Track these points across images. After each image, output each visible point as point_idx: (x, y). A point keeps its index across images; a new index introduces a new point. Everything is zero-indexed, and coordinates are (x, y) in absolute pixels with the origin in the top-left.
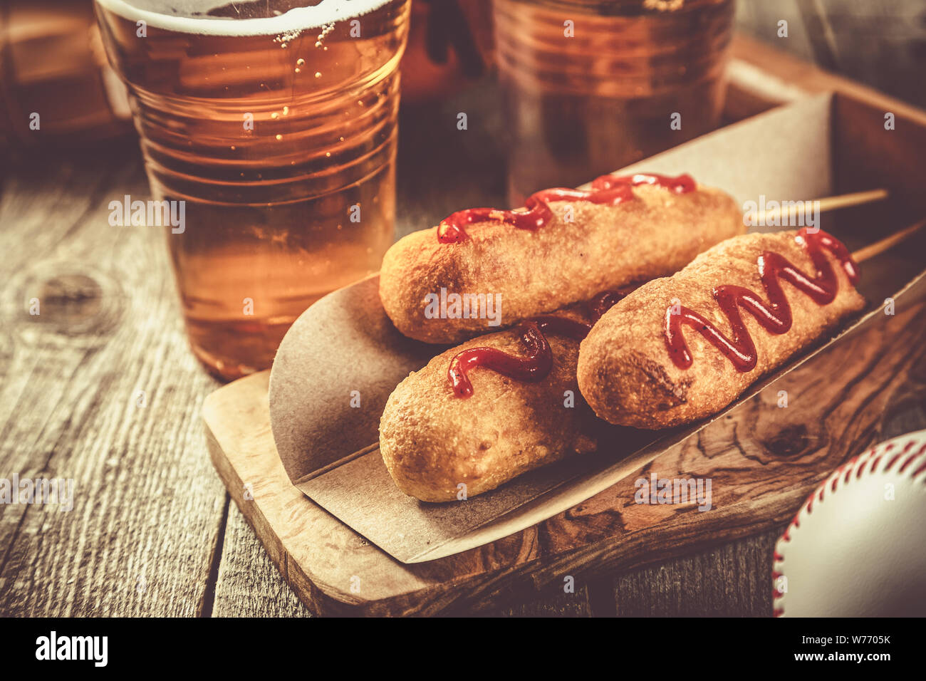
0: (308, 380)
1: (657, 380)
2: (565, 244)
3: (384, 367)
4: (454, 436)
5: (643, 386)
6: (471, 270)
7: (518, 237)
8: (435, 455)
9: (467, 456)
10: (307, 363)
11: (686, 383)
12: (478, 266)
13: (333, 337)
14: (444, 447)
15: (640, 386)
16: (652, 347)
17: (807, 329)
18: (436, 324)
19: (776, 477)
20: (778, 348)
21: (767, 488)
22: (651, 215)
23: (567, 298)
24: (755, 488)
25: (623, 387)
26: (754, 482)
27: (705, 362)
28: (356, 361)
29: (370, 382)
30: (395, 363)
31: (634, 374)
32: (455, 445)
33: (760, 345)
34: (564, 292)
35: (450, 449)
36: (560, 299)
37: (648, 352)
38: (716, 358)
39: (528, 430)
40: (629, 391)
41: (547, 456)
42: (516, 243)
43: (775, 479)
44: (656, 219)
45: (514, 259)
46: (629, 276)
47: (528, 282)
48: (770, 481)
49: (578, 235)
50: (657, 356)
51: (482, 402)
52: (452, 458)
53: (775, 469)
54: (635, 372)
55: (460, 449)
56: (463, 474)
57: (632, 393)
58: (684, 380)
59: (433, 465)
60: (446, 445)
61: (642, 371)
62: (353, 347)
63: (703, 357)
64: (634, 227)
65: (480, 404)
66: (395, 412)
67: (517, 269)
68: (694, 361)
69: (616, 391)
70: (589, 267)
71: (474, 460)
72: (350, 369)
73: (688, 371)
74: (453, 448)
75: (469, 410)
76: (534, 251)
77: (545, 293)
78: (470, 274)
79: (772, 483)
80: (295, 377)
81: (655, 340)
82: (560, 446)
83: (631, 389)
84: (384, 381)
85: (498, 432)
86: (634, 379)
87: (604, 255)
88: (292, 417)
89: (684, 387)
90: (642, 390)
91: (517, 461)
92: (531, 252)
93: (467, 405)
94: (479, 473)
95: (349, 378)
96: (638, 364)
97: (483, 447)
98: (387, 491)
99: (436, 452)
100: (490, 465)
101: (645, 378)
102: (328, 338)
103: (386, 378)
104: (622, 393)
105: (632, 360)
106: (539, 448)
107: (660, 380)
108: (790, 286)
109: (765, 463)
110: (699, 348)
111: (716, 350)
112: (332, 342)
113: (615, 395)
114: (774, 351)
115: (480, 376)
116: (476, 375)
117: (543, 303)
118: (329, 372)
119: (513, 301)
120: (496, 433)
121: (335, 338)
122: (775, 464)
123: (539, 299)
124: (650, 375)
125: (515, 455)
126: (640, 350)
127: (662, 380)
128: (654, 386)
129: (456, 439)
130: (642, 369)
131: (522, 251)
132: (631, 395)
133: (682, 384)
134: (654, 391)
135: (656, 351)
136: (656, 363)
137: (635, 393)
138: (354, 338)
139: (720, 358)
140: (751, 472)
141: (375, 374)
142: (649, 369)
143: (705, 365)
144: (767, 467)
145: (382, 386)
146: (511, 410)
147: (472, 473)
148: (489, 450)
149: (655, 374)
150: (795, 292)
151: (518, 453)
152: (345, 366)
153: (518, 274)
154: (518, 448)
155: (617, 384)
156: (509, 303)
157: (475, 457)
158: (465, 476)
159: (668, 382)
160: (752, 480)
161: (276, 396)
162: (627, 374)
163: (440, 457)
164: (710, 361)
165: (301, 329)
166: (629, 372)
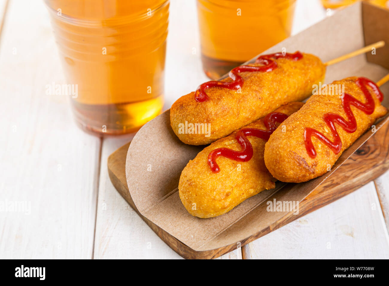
0: (142, 164)
1: (302, 165)
2: (252, 95)
3: (175, 153)
4: (214, 191)
5: (296, 167)
6: (213, 114)
7: (231, 95)
8: (206, 200)
9: (220, 199)
10: (141, 156)
11: (315, 165)
12: (216, 111)
13: (151, 142)
14: (209, 196)
15: (294, 167)
16: (299, 150)
17: (363, 127)
18: (199, 138)
19: (361, 166)
20: (351, 139)
21: (359, 172)
22: (287, 74)
23: (255, 118)
24: (354, 172)
25: (287, 168)
26: (353, 170)
27: (322, 154)
28: (162, 152)
29: (169, 161)
30: (180, 151)
31: (292, 162)
32: (214, 195)
33: (344, 139)
34: (253, 116)
35: (212, 197)
36: (252, 119)
37: (297, 152)
38: (327, 151)
39: (245, 184)
40: (289, 170)
41: (254, 192)
42: (231, 98)
43: (361, 167)
44: (289, 76)
45: (231, 106)
46: (280, 103)
47: (238, 115)
48: (360, 168)
49: (257, 89)
50: (302, 153)
51: (224, 174)
52: (214, 201)
53: (360, 162)
54: (292, 161)
55: (217, 196)
56: (219, 207)
57: (291, 170)
58: (313, 164)
59: (206, 205)
60: (211, 195)
61: (295, 161)
62: (160, 146)
63: (321, 151)
64: (280, 81)
65: (223, 175)
66: (186, 181)
67: (233, 110)
68: (317, 154)
69: (283, 170)
70: (263, 103)
71: (223, 201)
72: (160, 157)
73: (315, 159)
74: (214, 197)
75: (219, 178)
76: (239, 100)
77: (245, 118)
78: (213, 115)
79: (360, 169)
80: (136, 163)
81: (300, 146)
82: (259, 188)
83: (290, 169)
84: (176, 160)
85: (233, 187)
86: (292, 164)
87: (269, 97)
88: (137, 182)
89: (314, 167)
90: (295, 169)
91: (241, 198)
92: (238, 100)
93: (218, 176)
94: (226, 206)
95: (160, 161)
96: (293, 158)
97: (227, 195)
98: (183, 213)
99: (206, 199)
100: (230, 202)
101: (296, 164)
102: (149, 143)
103: (176, 159)
104: (286, 170)
105: (291, 156)
106: (250, 190)
107: (303, 165)
108: (355, 108)
109: (355, 160)
110: (319, 146)
111: (326, 147)
112: (151, 145)
113: (283, 171)
114: (349, 140)
115: (222, 161)
116: (220, 161)
117: (245, 122)
118: (151, 159)
119: (232, 124)
120: (232, 187)
121: (152, 143)
122: (359, 160)
123: (243, 121)
124: (299, 163)
125: (241, 195)
126: (294, 151)
127: (304, 165)
128: (300, 167)
129: (215, 193)
130: (295, 160)
131: (234, 101)
132: (290, 171)
133: (313, 166)
134: (301, 170)
135: (301, 151)
136: (301, 157)
137: (292, 171)
138: (160, 142)
139: (328, 150)
140: (350, 165)
141: (171, 157)
142: (298, 160)
143: (322, 155)
144: (357, 162)
145: (175, 162)
146: (238, 176)
147: (223, 207)
148: (230, 196)
149: (301, 162)
150: (357, 111)
151: (242, 194)
152: (157, 155)
153: (234, 112)
154: (242, 192)
155: (284, 167)
156: (231, 125)
157: (224, 200)
158: (220, 208)
159: (307, 165)
160: (351, 169)
161: (129, 173)
162: (288, 162)
163: (208, 201)
164: (324, 153)
165: (137, 140)
166: (289, 161)
